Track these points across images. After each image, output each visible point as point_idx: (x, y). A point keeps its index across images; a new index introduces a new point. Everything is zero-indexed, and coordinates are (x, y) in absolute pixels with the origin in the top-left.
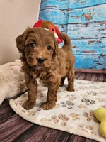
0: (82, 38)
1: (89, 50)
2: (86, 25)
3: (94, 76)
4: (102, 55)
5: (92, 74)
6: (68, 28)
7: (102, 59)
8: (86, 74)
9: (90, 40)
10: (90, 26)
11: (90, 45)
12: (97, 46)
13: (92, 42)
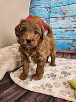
0: (60, 28)
1: (65, 36)
2: (63, 18)
3: (69, 55)
4: (75, 40)
5: (68, 53)
6: (50, 21)
7: (75, 42)
8: (63, 53)
9: (66, 29)
10: (66, 18)
11: (66, 33)
12: (71, 33)
13: (68, 30)
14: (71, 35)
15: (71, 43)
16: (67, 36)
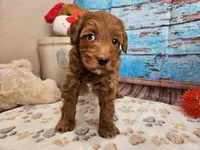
0: (131, 28)
1: (140, 47)
2: (139, 6)
3: (145, 89)
4: (160, 55)
5: (143, 86)
7: (159, 61)
8: (133, 85)
9: (143, 31)
10: (143, 7)
11: (142, 40)
12: (153, 40)
13: (146, 34)
14: (152, 43)
15: (151, 63)
16: (145, 46)
